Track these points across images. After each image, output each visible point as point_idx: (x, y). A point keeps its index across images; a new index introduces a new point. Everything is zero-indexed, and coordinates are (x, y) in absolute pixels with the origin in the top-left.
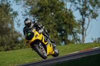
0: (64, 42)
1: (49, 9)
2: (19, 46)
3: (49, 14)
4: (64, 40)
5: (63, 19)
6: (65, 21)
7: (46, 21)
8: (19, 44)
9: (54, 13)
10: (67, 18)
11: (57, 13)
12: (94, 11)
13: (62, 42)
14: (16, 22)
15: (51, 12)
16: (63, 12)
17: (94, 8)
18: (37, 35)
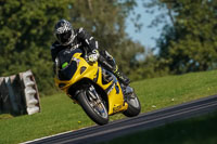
2: (139, 73)
7: (197, 16)
8: (140, 70)
14: (132, 20)
18: (83, 69)
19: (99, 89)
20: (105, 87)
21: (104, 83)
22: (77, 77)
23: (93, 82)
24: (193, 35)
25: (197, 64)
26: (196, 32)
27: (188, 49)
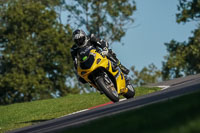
0: (58, 92)
1: (27, 27)
3: (26, 36)
4: (57, 87)
5: (56, 45)
6: (58, 49)
7: (21, 51)
9: (37, 34)
10: (62, 42)
11: (42, 33)
12: (115, 27)
13: (54, 91)
15: (31, 32)
16: (54, 30)
17: (115, 20)
18: (99, 60)
19: (110, 76)
20: (114, 74)
21: (114, 71)
22: (94, 66)
23: (106, 70)
24: (19, 68)
25: (22, 95)
26: (21, 65)
27: (14, 81)
